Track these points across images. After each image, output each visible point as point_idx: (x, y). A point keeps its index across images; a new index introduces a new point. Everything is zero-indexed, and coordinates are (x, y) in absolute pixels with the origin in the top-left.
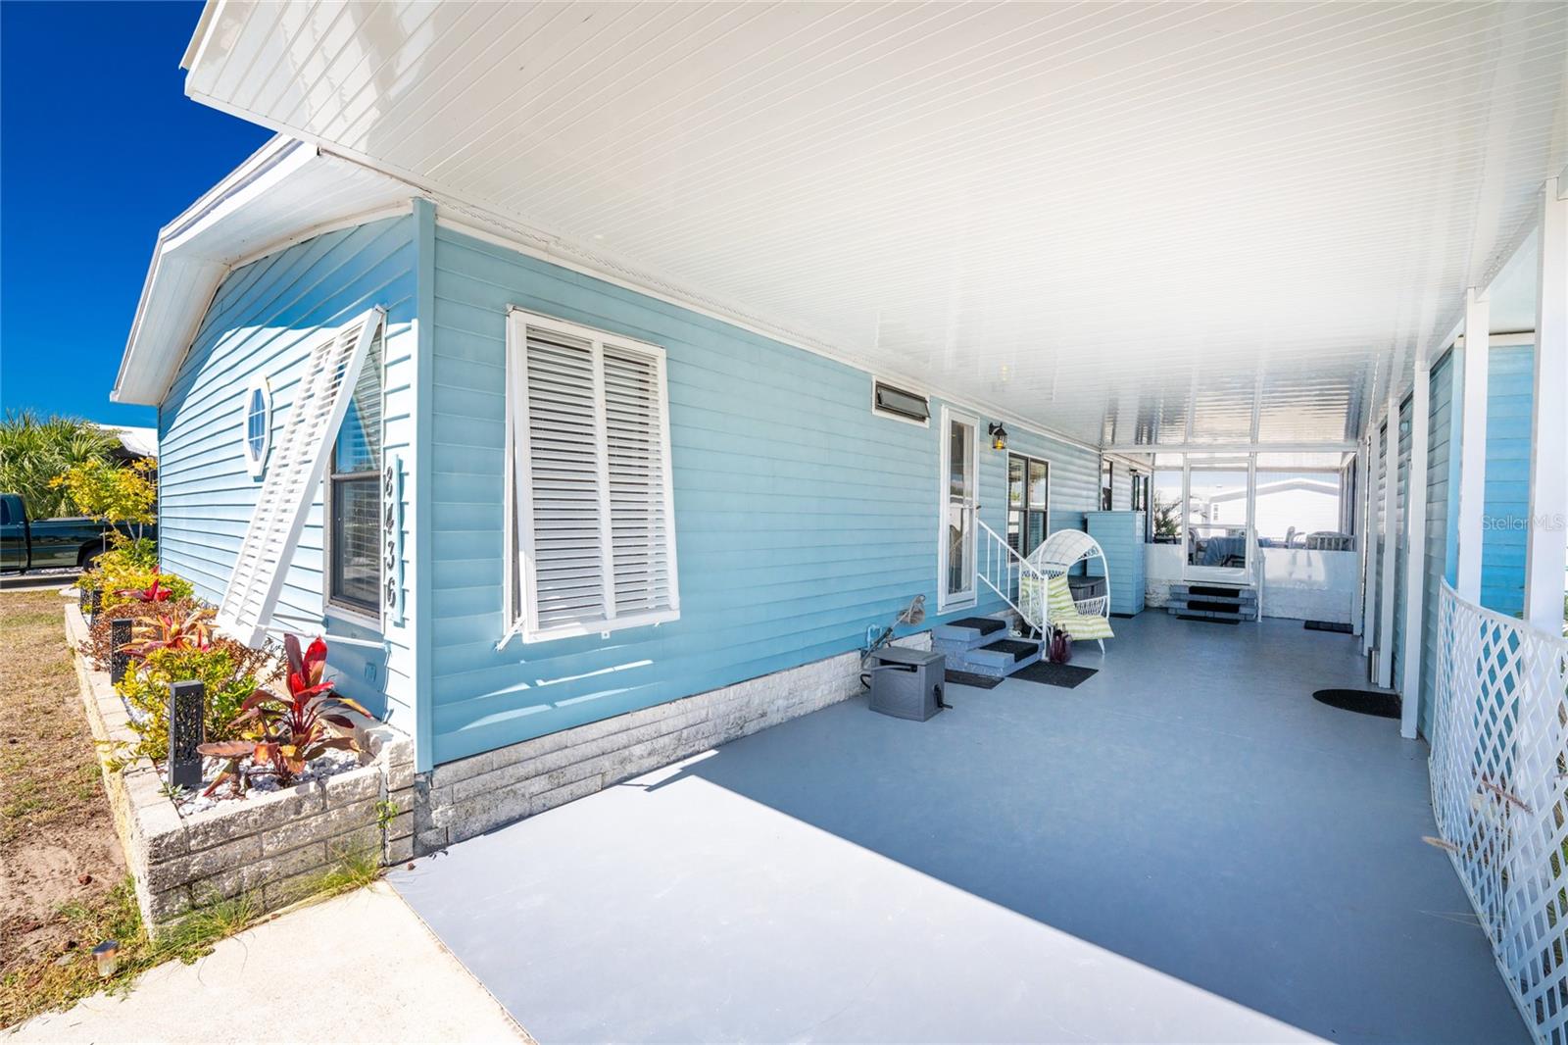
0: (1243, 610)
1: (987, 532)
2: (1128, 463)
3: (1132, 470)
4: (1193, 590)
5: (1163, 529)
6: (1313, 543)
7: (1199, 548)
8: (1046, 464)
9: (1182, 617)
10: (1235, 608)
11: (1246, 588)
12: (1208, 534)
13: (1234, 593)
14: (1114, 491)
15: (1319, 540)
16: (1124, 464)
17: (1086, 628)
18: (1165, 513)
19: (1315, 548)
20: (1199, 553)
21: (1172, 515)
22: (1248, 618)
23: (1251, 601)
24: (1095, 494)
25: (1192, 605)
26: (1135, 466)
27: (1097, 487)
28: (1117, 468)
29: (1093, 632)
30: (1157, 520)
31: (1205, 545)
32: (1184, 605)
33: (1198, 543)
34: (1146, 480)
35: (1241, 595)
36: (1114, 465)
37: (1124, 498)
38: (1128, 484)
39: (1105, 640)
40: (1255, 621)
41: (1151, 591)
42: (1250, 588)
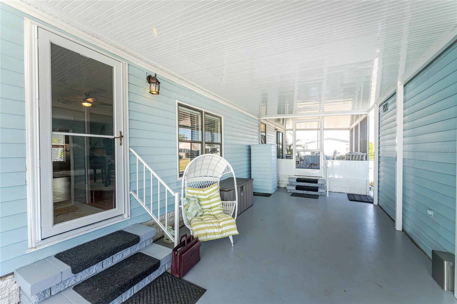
0: (320, 190)
1: (136, 157)
2: (274, 126)
3: (276, 129)
4: (298, 180)
5: (289, 153)
6: (348, 157)
7: (301, 160)
8: (220, 118)
9: (294, 195)
10: (316, 189)
11: (320, 178)
12: (304, 154)
13: (316, 181)
14: (267, 137)
15: (351, 156)
16: (273, 127)
17: (216, 230)
18: (290, 146)
19: (349, 160)
20: (301, 161)
21: (292, 148)
22: (322, 194)
23: (324, 186)
24: (257, 137)
25: (298, 188)
26: (277, 128)
27: (258, 134)
28: (268, 127)
29: (222, 232)
30: (287, 149)
31: (303, 158)
32: (294, 188)
33: (300, 158)
34: (282, 134)
35: (319, 182)
36: (267, 126)
37: (272, 140)
38: (275, 135)
39: (234, 236)
40: (325, 196)
41: (281, 181)
42: (322, 178)
